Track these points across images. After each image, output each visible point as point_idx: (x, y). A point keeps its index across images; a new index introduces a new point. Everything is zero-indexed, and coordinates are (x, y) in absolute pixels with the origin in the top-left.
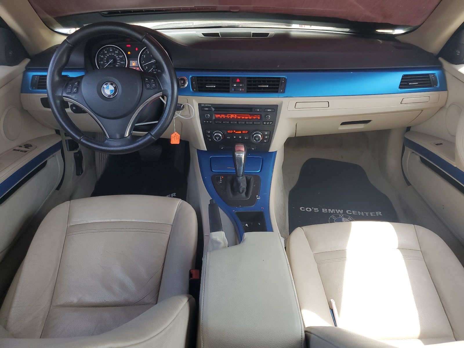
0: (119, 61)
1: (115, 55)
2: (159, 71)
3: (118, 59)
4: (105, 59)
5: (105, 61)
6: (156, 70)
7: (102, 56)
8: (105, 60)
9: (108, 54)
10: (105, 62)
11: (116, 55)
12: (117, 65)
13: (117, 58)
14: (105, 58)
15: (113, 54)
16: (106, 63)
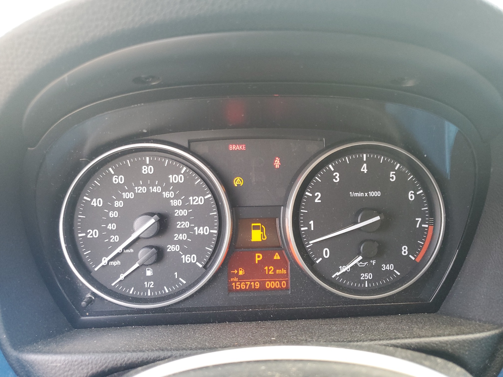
0: (186, 224)
1: (166, 195)
2: (385, 267)
3: (183, 213)
4: (113, 214)
5: (112, 227)
6: (374, 262)
7: (97, 202)
8: (112, 220)
9: (131, 190)
10: (112, 232)
11: (171, 195)
12: (175, 243)
13: (178, 208)
14: (114, 209)
15: (156, 189)
16: (115, 238)
